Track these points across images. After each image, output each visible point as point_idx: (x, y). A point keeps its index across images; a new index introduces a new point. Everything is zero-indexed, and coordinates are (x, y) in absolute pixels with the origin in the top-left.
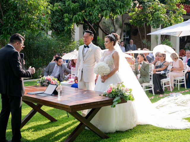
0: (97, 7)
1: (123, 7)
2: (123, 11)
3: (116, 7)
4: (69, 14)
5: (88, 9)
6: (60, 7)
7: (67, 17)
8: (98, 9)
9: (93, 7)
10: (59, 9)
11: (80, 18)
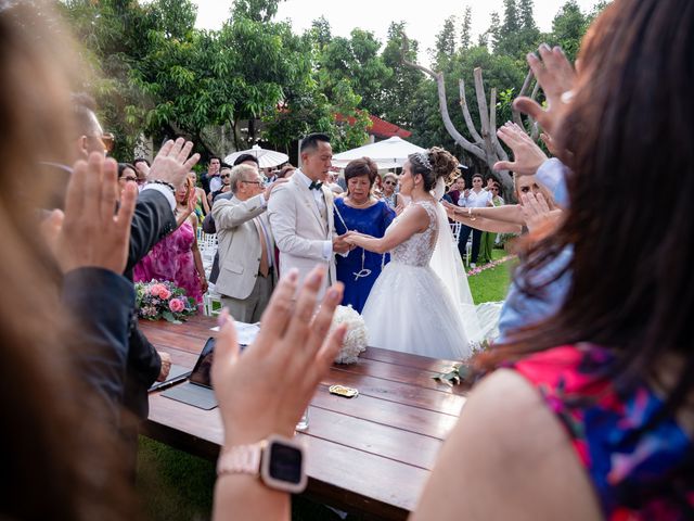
0: (205, 94)
1: (262, 100)
2: (262, 108)
3: (247, 97)
4: (136, 107)
5: (182, 100)
6: (114, 89)
7: (131, 113)
8: (208, 100)
9: (195, 95)
10: (113, 92)
11: (165, 117)
